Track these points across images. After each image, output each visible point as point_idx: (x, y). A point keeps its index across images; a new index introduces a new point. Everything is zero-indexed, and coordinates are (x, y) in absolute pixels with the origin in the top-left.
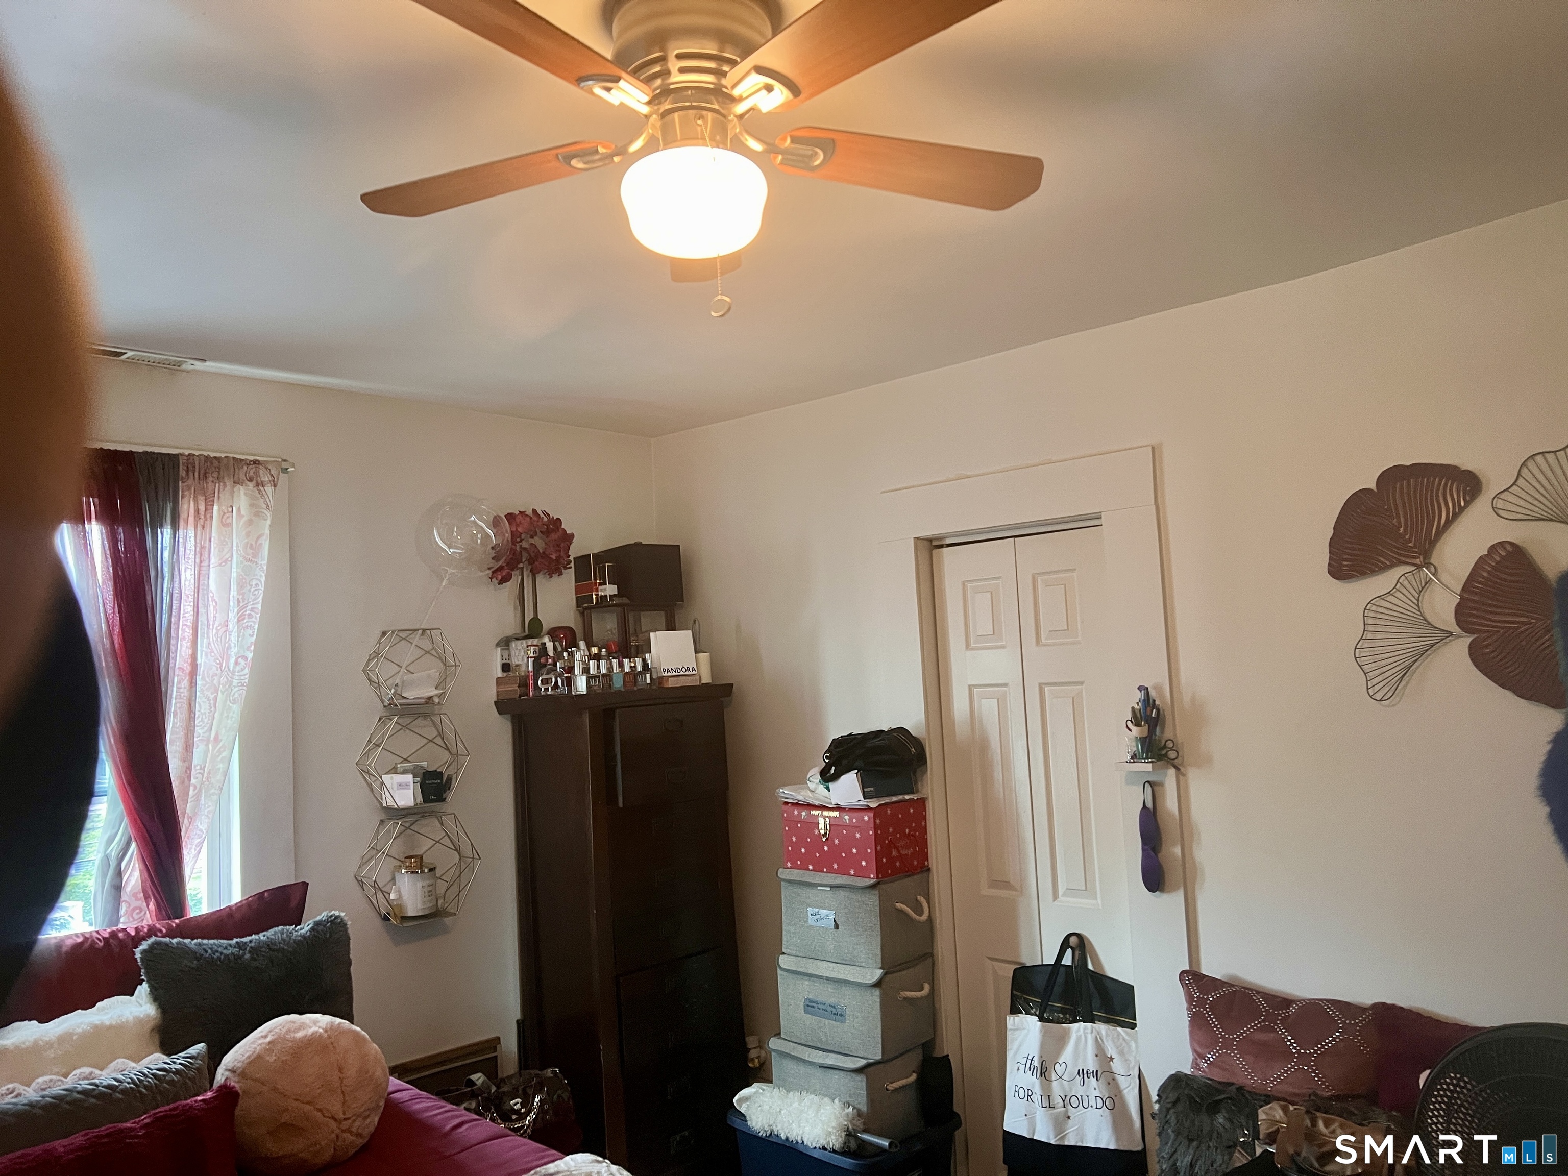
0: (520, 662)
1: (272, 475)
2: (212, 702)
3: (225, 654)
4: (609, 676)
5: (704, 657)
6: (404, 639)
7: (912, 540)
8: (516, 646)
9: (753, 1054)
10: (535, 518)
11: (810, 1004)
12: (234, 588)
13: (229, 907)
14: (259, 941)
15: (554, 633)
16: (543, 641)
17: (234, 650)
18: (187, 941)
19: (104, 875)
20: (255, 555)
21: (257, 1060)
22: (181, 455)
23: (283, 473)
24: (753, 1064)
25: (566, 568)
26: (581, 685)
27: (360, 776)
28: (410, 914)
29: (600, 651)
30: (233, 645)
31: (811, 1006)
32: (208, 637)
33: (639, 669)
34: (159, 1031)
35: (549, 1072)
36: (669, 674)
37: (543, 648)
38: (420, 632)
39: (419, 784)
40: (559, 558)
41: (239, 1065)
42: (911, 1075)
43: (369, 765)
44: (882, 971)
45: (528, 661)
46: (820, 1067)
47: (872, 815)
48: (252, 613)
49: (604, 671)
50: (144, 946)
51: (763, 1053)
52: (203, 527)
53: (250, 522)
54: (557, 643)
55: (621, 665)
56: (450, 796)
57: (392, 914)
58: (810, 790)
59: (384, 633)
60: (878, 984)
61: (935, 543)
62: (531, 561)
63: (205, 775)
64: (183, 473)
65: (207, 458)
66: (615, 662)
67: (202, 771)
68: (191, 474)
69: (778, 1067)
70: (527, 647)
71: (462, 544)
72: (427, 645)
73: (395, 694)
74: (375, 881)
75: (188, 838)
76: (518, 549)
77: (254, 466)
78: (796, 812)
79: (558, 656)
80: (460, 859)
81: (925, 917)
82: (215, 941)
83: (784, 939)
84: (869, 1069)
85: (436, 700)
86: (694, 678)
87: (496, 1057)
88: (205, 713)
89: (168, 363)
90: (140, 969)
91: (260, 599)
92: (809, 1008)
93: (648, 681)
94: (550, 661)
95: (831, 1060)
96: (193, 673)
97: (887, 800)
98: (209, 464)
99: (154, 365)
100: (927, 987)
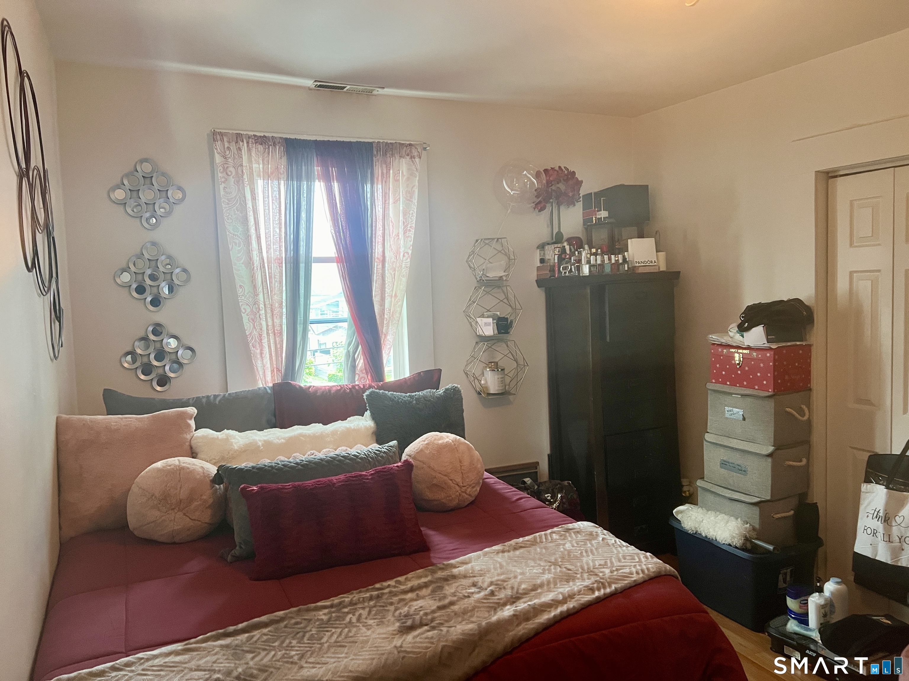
0: (550, 258)
1: (419, 152)
2: (393, 276)
3: (398, 252)
4: (602, 265)
5: (662, 255)
6: (488, 244)
7: (814, 173)
8: (548, 248)
9: (685, 489)
10: (560, 172)
11: (724, 463)
12: (401, 215)
13: (405, 378)
14: (419, 395)
15: (570, 241)
16: (564, 245)
17: (402, 250)
18: (387, 392)
19: (348, 361)
20: (411, 197)
21: (420, 452)
22: (374, 142)
23: (424, 150)
24: (685, 494)
25: (578, 202)
26: (586, 270)
27: (466, 318)
28: (492, 392)
29: (597, 250)
30: (402, 246)
31: (724, 464)
32: (390, 242)
33: (621, 261)
34: (375, 434)
35: (566, 483)
36: (639, 265)
37: (563, 250)
38: (496, 240)
39: (495, 324)
40: (573, 195)
41: (413, 453)
42: (790, 511)
43: (470, 312)
44: (773, 447)
45: (555, 257)
46: (729, 499)
47: (772, 353)
48: (411, 229)
49: (599, 262)
50: (367, 393)
51: (692, 490)
52: (386, 182)
53: (408, 179)
54: (571, 247)
55: (610, 259)
56: (512, 331)
57: (483, 392)
58: (730, 337)
59: (477, 241)
60: (770, 455)
61: (830, 175)
62: (557, 198)
63: (391, 314)
64: (375, 153)
65: (387, 143)
66: (606, 257)
67: (389, 311)
68: (379, 153)
69: (701, 496)
70: (555, 248)
71: (519, 188)
72: (499, 248)
73: (483, 274)
74: (474, 373)
75: (384, 345)
76: (550, 190)
77: (409, 147)
78: (720, 350)
79: (572, 254)
80: (517, 366)
81: (806, 418)
82: (399, 393)
83: (709, 424)
84: (762, 504)
85: (504, 278)
86: (655, 267)
87: (537, 472)
88: (390, 282)
89: (366, 91)
90: (366, 404)
91: (414, 221)
92: (723, 465)
93: (626, 269)
94: (568, 256)
95: (736, 496)
96: (384, 261)
97: (784, 344)
98: (387, 147)
99: (359, 93)
100: (804, 461)
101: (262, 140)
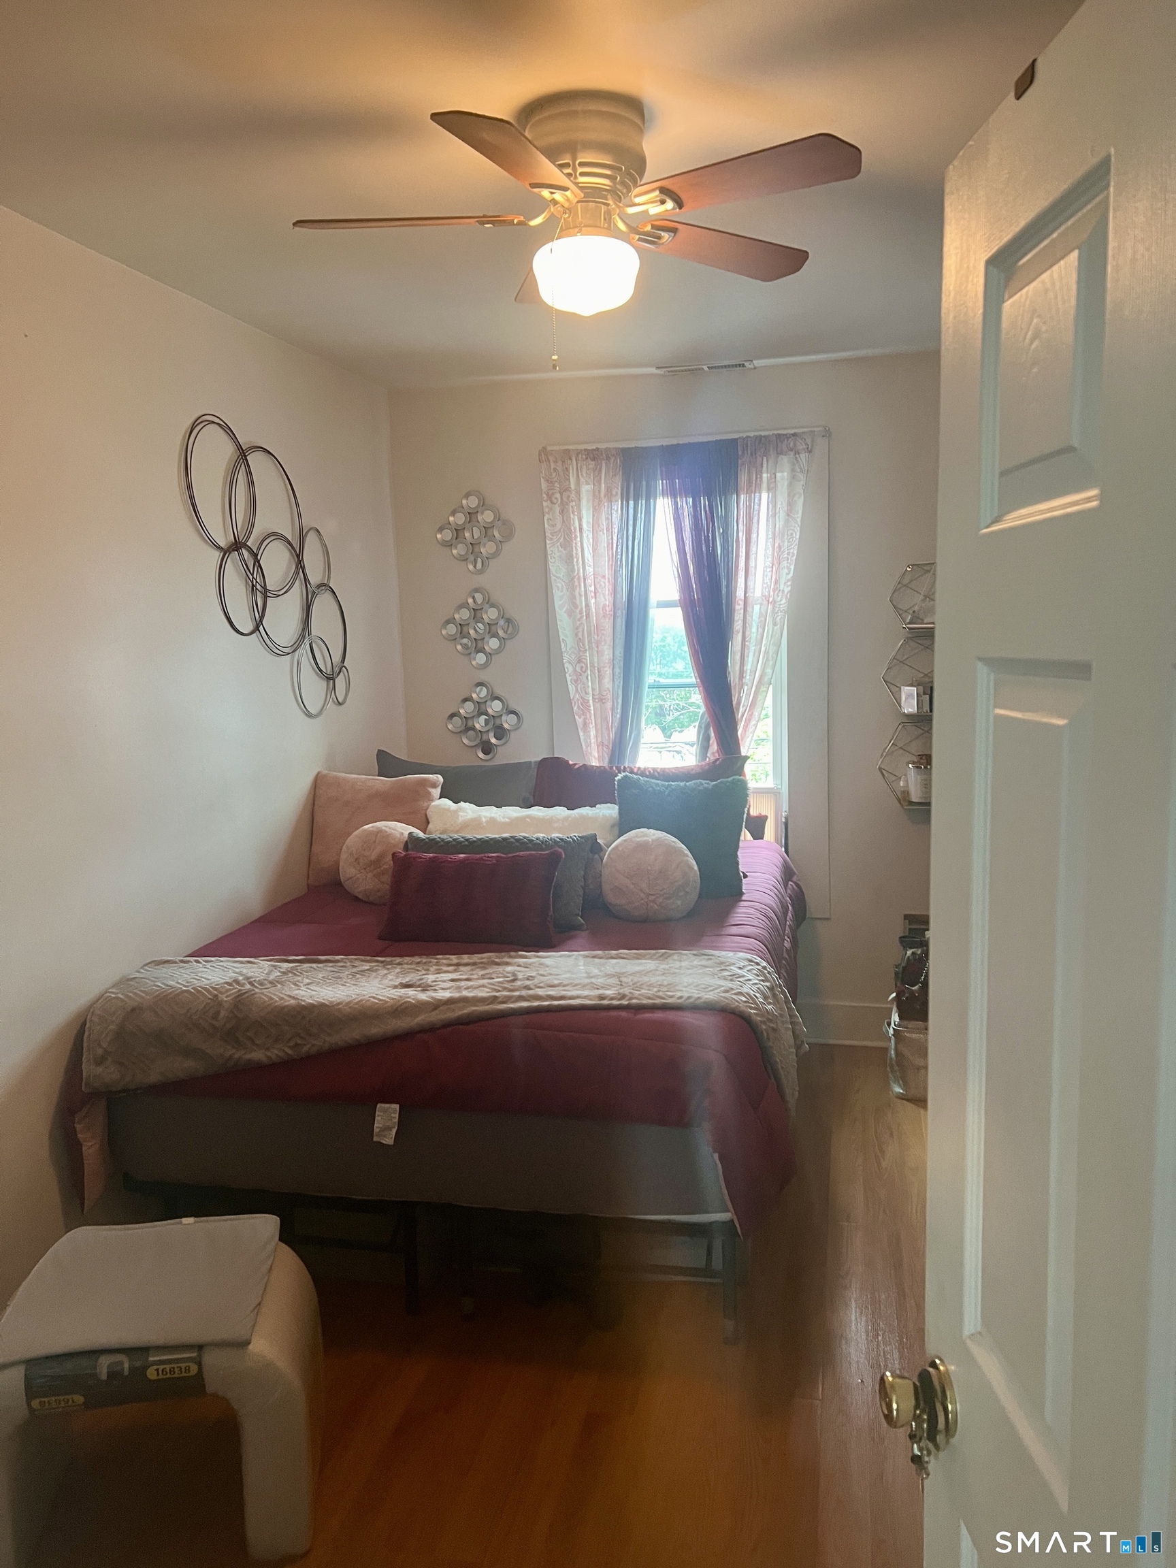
1: (806, 444)
20: (791, 511)
22: (740, 438)
23: (823, 438)
28: (914, 799)
48: (789, 557)
50: (619, 777)
53: (790, 484)
57: (903, 799)
64: (740, 453)
65: (759, 437)
68: (746, 453)
77: (792, 438)
90: (616, 790)
91: (795, 545)
98: (759, 442)
101: (594, 455)
